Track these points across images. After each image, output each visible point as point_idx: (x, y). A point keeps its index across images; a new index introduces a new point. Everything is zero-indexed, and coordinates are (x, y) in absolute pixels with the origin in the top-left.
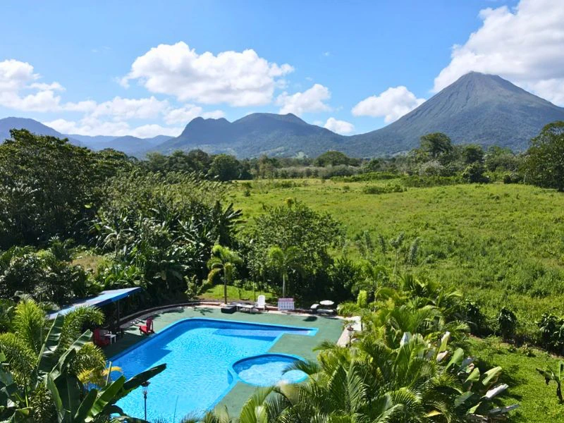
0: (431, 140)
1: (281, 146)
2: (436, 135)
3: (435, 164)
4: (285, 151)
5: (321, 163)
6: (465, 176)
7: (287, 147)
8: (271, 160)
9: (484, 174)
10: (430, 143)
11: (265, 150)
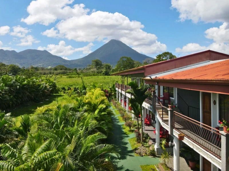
0: (95, 62)
1: (41, 63)
2: (97, 60)
3: (95, 70)
4: (43, 65)
5: (56, 69)
6: (103, 73)
7: (43, 64)
8: (35, 68)
9: (110, 73)
10: (95, 63)
11: (34, 65)
